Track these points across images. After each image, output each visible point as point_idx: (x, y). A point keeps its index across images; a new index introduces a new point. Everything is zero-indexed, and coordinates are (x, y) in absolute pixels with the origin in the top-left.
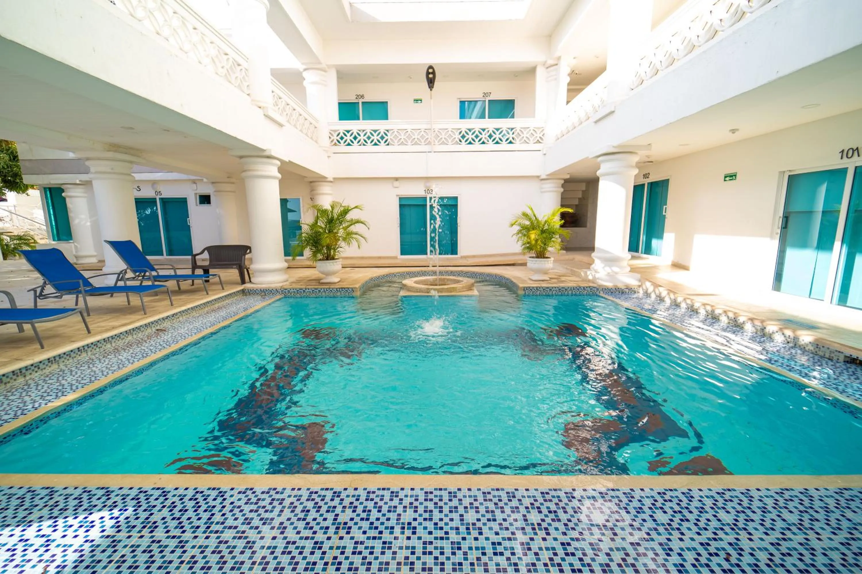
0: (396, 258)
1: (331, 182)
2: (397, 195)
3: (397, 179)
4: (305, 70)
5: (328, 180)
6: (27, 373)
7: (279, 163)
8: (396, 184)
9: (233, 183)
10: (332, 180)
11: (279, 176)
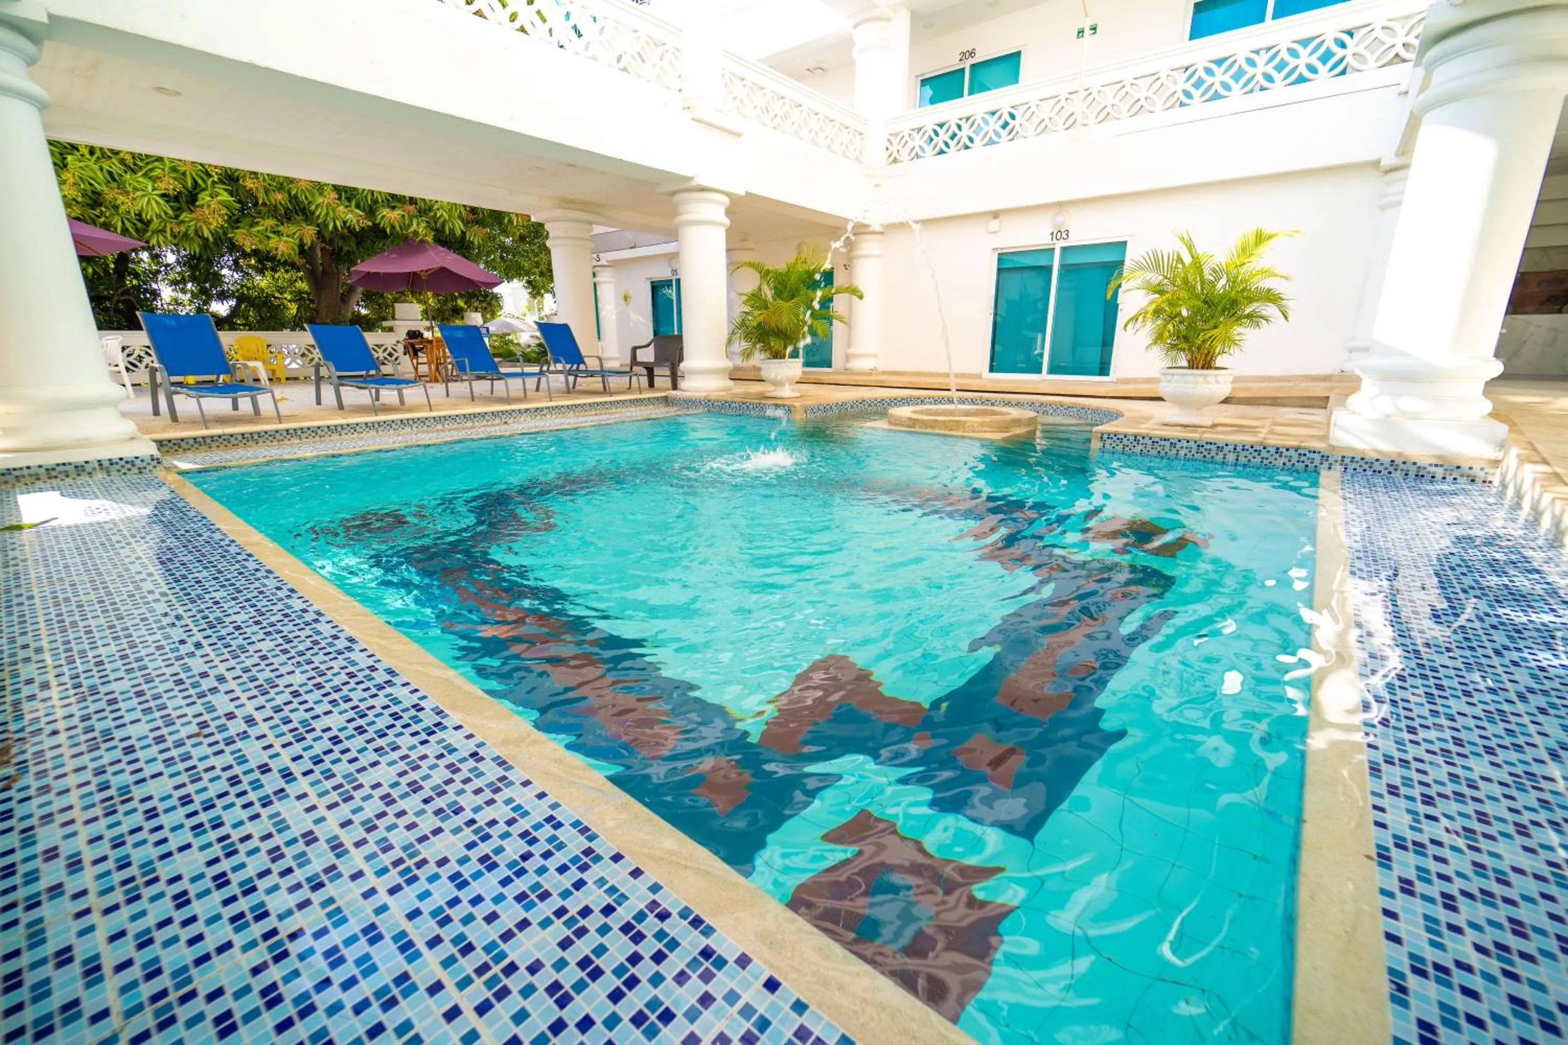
0: (979, 376)
1: (882, 233)
2: (994, 249)
3: (996, 215)
4: (856, 26)
5: (871, 229)
6: (344, 432)
7: (726, 200)
8: (994, 224)
9: (751, 249)
10: (879, 229)
11: (727, 221)
